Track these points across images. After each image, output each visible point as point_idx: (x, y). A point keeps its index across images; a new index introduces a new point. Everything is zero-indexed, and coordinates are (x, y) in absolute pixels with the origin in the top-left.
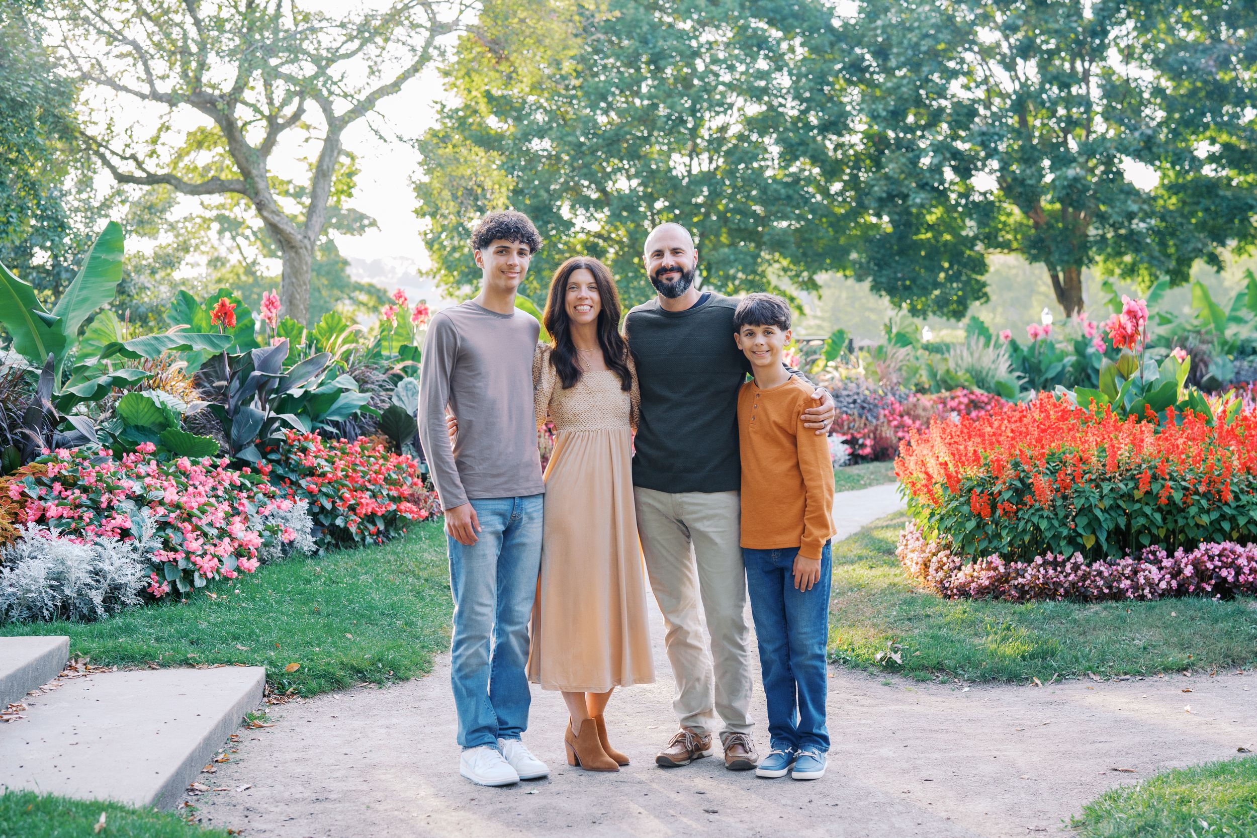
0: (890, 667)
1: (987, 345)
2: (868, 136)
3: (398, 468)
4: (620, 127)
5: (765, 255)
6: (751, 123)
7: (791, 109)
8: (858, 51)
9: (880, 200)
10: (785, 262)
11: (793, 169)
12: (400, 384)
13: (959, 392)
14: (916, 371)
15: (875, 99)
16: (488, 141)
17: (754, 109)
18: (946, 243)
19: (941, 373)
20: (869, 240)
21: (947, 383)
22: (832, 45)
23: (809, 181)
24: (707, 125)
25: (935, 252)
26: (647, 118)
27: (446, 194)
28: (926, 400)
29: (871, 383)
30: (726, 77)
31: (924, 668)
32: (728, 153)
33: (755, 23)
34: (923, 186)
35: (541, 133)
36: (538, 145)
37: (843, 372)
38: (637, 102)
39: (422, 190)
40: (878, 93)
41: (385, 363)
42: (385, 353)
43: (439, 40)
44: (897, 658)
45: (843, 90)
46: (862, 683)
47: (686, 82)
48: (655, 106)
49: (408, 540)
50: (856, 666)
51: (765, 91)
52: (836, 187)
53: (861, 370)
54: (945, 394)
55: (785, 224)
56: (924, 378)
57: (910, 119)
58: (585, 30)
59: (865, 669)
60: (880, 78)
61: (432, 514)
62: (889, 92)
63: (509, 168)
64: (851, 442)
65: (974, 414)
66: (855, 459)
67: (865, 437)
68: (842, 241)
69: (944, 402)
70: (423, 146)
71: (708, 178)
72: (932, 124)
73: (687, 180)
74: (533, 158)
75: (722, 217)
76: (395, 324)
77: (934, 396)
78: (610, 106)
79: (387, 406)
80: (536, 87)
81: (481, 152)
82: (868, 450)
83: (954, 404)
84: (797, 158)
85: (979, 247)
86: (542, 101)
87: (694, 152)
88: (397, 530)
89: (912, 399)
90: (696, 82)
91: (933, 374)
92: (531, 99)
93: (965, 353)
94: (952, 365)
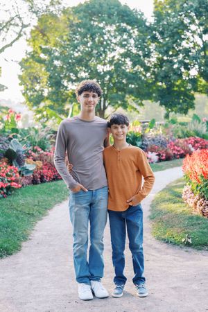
0: (188, 244)
1: (199, 122)
2: (158, 59)
3: (11, 171)
4: (82, 57)
5: (127, 96)
6: (122, 55)
7: (134, 51)
8: (154, 32)
9: (162, 77)
10: (133, 98)
11: (135, 69)
12: (12, 141)
13: (191, 138)
14: (178, 131)
15: (160, 47)
16: (41, 61)
17: (122, 51)
18: (182, 91)
19: (185, 131)
20: (159, 90)
21: (187, 135)
22: (146, 30)
23: (140, 72)
24: (108, 56)
25: (179, 93)
26: (90, 54)
27: (28, 78)
28: (181, 141)
29: (164, 136)
30: (114, 41)
31: (200, 245)
32: (115, 64)
33: (122, 24)
34: (175, 74)
35: (57, 59)
36: (57, 63)
37: (155, 132)
38: (87, 49)
39: (20, 77)
40: (161, 45)
41: (7, 134)
42: (7, 130)
43: (24, 29)
44: (190, 241)
45: (150, 44)
46: (178, 251)
47: (102, 43)
48: (92, 50)
49: (15, 195)
50: (175, 244)
51: (126, 45)
52: (148, 74)
53: (161, 132)
54: (187, 138)
55: (133, 86)
56: (180, 134)
57: (171, 53)
58: (70, 26)
59: (178, 245)
60: (161, 41)
61: (23, 185)
62: (164, 45)
63: (48, 70)
64: (159, 155)
65: (196, 145)
66: (160, 160)
67: (163, 153)
68: (151, 91)
69: (187, 141)
70: (20, 64)
71: (109, 72)
72: (177, 55)
73: (102, 73)
74: (55, 67)
75: (114, 84)
76: (10, 121)
77: (184, 139)
78: (79, 51)
79: (7, 148)
80: (55, 45)
81: (38, 64)
82: (164, 158)
83: (190, 142)
84: (136, 65)
85: (192, 92)
86: (58, 49)
87: (105, 64)
88: (11, 192)
89: (177, 141)
90: (105, 43)
91: (183, 132)
92: (54, 48)
93: (193, 126)
94: (188, 129)
